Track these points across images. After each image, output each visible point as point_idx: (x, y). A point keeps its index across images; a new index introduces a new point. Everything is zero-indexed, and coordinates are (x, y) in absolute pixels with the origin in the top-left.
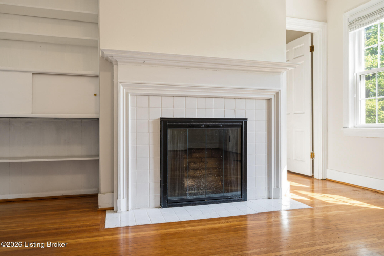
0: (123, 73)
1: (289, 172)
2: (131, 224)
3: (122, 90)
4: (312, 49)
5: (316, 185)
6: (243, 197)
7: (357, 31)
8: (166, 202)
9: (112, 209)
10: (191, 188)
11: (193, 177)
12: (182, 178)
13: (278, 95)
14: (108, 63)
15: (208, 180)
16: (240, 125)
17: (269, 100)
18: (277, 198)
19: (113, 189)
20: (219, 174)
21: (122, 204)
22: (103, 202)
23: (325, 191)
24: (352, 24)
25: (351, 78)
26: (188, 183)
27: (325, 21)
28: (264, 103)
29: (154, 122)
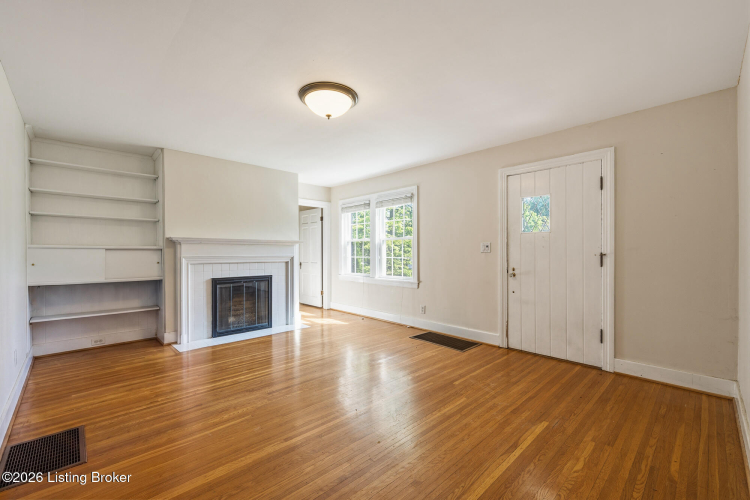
0: (185, 251)
1: (302, 305)
2: (190, 349)
3: (184, 261)
4: (322, 219)
5: (325, 313)
6: (270, 325)
7: (347, 214)
8: (215, 334)
9: (176, 343)
10: (233, 323)
11: (234, 316)
12: (228, 316)
13: (292, 258)
14: (173, 243)
15: (245, 317)
16: (268, 279)
17: (287, 263)
18: (292, 323)
19: (177, 330)
20: (253, 312)
21: (184, 337)
22: (168, 337)
23: (329, 316)
24: (344, 209)
25: (343, 244)
26: (231, 319)
27: (329, 201)
28: (284, 265)
29: (207, 281)
